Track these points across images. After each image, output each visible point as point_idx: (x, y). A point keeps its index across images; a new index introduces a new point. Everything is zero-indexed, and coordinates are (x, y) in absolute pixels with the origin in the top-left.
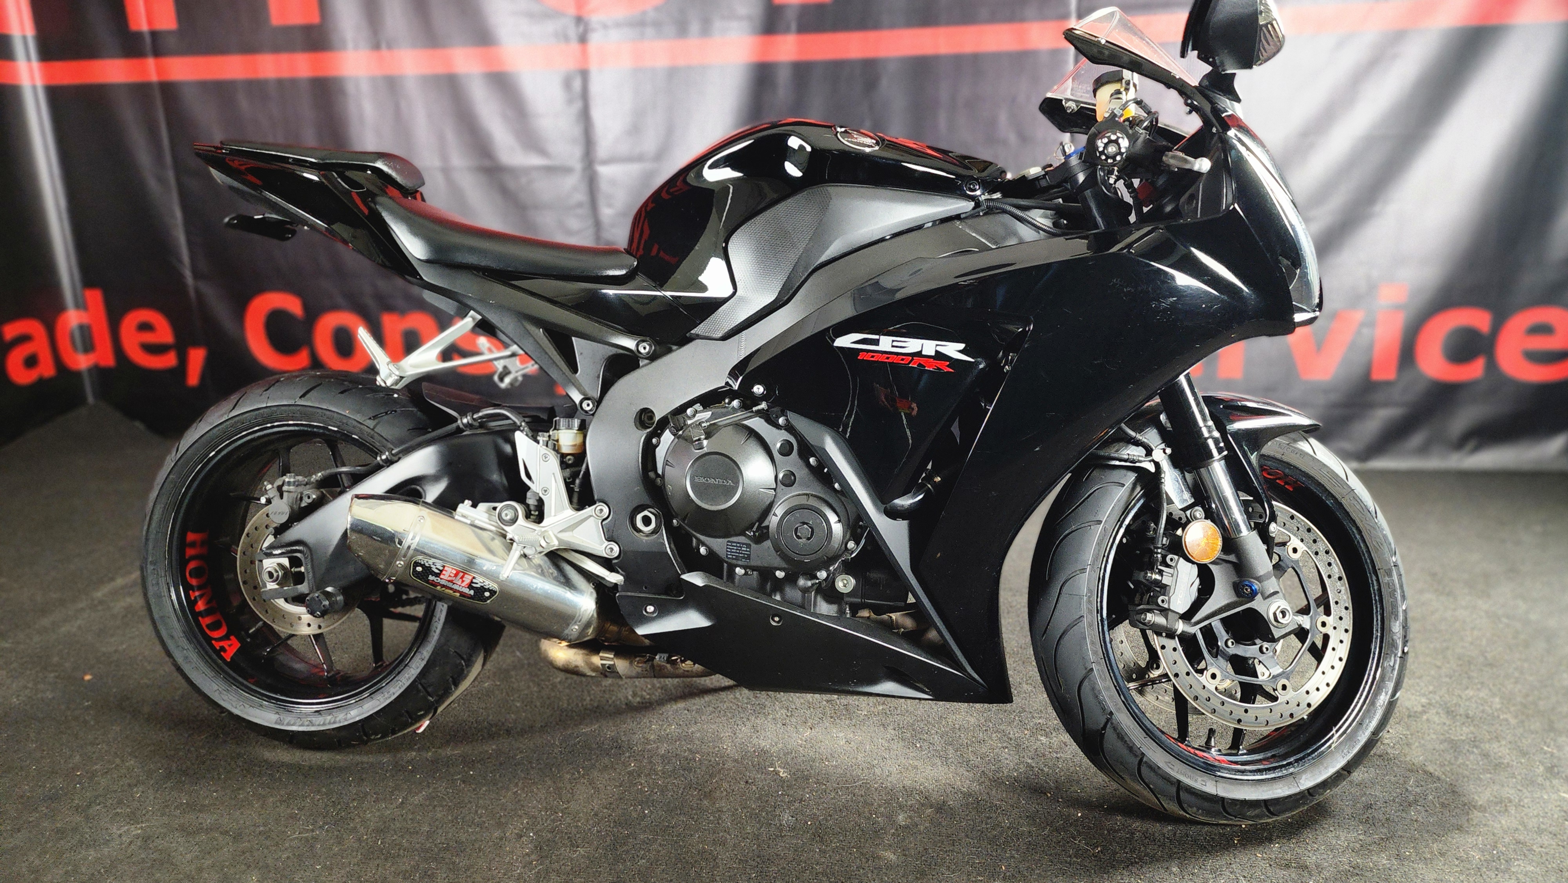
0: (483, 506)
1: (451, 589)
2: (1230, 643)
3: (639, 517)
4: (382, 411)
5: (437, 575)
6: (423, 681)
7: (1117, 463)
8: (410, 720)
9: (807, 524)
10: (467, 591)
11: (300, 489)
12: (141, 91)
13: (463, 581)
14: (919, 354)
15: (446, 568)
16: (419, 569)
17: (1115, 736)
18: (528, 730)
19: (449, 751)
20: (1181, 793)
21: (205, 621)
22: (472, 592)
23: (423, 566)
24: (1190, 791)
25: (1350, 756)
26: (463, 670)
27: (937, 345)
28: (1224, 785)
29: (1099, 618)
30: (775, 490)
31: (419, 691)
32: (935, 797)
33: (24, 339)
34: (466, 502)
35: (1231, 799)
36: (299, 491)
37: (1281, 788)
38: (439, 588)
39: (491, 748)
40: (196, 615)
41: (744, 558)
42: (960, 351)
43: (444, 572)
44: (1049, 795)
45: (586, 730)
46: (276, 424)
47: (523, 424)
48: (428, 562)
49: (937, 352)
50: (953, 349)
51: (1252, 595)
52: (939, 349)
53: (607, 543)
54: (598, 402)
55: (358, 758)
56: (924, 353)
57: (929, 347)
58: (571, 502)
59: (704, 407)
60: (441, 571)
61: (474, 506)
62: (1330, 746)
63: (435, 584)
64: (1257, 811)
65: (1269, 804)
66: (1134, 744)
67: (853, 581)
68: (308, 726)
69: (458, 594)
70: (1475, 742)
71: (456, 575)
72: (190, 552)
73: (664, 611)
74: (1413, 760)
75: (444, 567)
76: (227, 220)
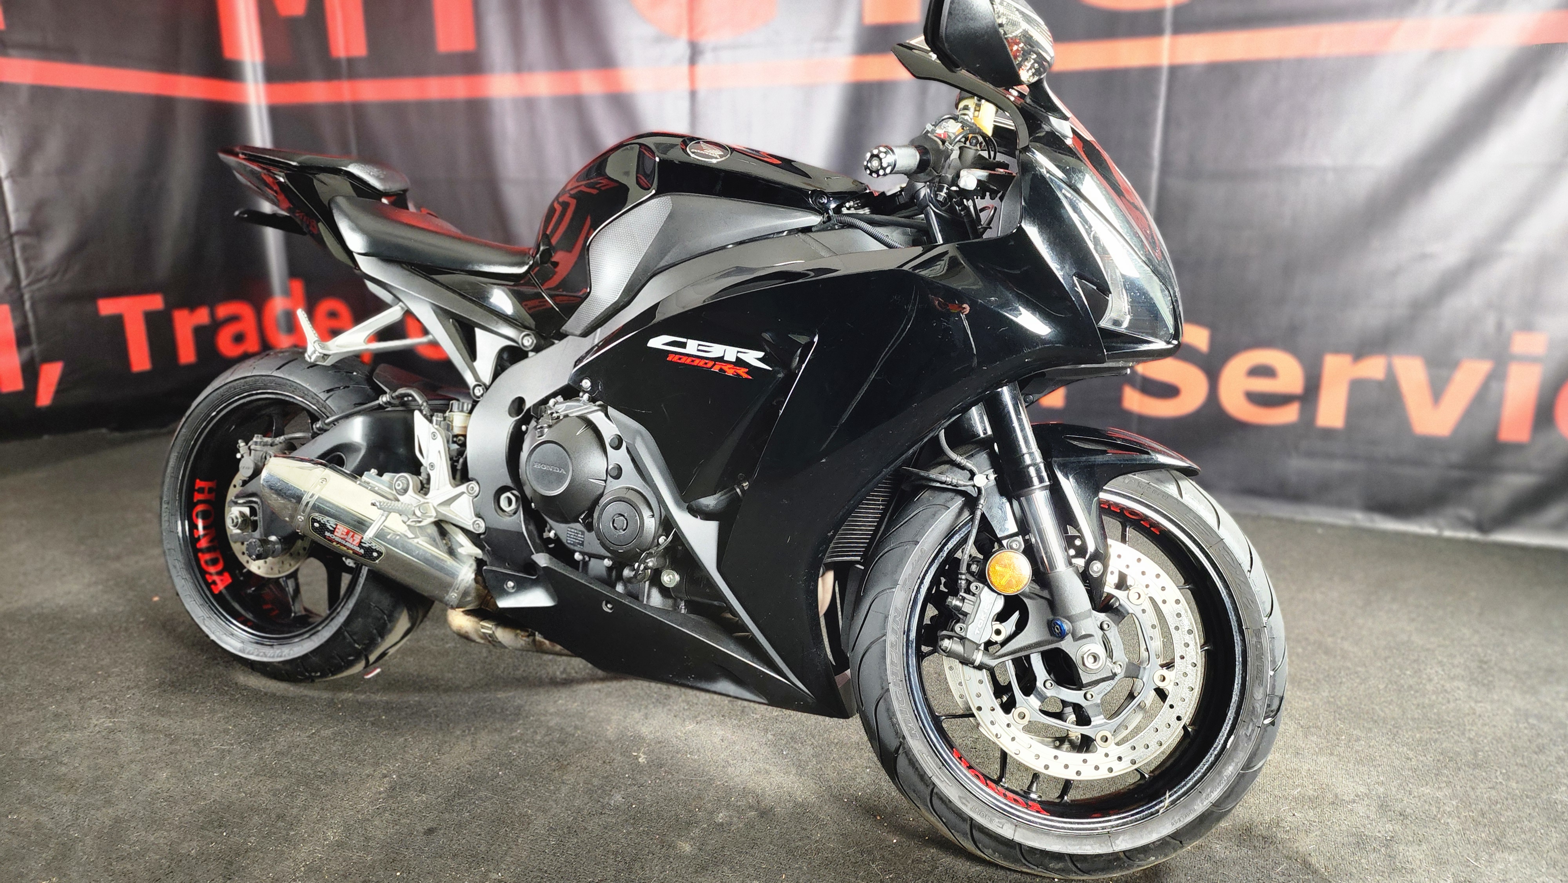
0: (387, 476)
1: (345, 546)
2: (1048, 684)
3: (503, 498)
4: (337, 386)
5: (332, 532)
6: (348, 629)
7: (938, 485)
8: (343, 664)
9: (624, 516)
10: (358, 549)
11: (266, 449)
12: (337, 108)
13: (354, 540)
14: (721, 359)
15: (338, 527)
16: (317, 525)
17: (907, 762)
18: (451, 688)
19: (378, 697)
20: (974, 831)
21: (205, 557)
22: (362, 551)
23: (319, 522)
24: (983, 830)
25: (1180, 825)
26: (385, 625)
27: (738, 352)
28: (1024, 831)
29: (905, 640)
30: (605, 481)
31: (345, 638)
32: (767, 802)
33: (233, 319)
34: (373, 470)
35: (1028, 847)
36: (264, 450)
37: (1091, 845)
38: (334, 543)
39: (414, 698)
40: (196, 551)
41: (579, 544)
42: (759, 359)
43: (337, 530)
44: (879, 818)
45: (501, 695)
46: (259, 391)
47: (425, 404)
48: (324, 519)
49: (737, 358)
50: (753, 357)
51: (1062, 636)
52: (741, 356)
53: (475, 519)
54: (487, 388)
55: (306, 692)
56: (725, 359)
57: (731, 353)
58: (454, 478)
59: (565, 399)
60: (335, 529)
61: (380, 474)
62: (1158, 811)
63: (331, 541)
64: (1060, 865)
65: (1074, 859)
66: (925, 773)
67: (677, 578)
68: (262, 656)
69: (351, 552)
70: (1389, 842)
71: (347, 534)
72: (198, 497)
73: (522, 586)
74: (1300, 848)
75: (336, 525)
76: (237, 213)
